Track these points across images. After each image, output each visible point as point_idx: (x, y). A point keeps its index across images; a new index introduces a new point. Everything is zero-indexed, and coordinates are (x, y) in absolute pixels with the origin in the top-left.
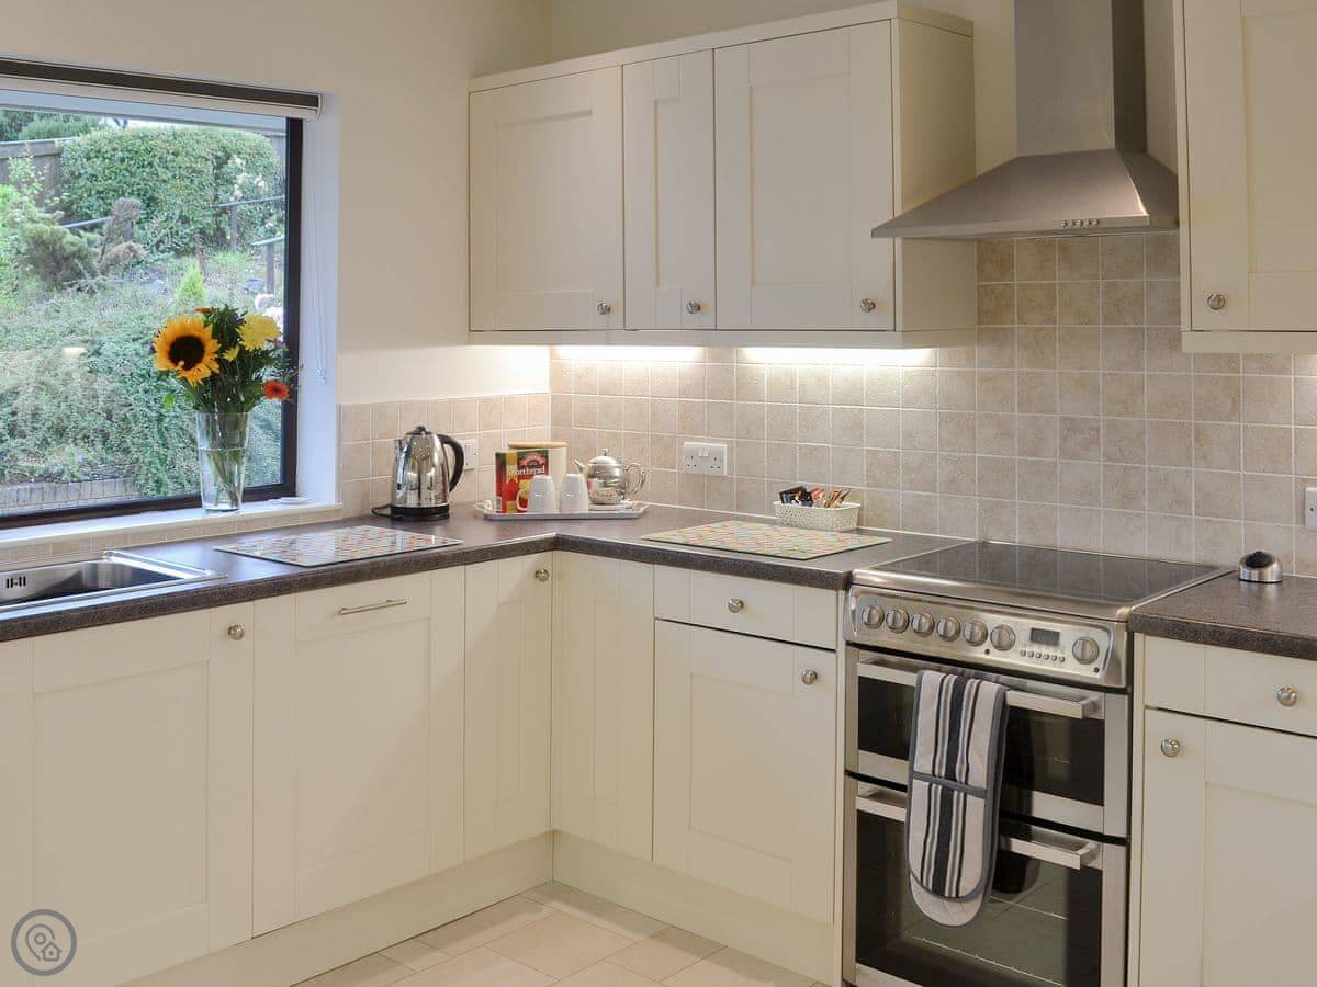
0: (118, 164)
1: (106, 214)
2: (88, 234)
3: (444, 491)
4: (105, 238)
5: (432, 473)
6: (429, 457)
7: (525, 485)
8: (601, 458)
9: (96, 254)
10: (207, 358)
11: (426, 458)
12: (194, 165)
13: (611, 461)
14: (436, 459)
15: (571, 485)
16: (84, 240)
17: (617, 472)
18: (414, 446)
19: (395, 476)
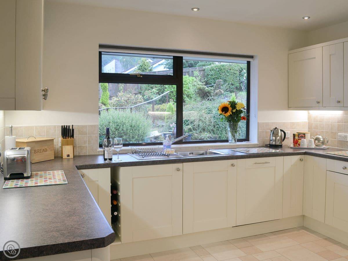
0: (217, 72)
1: (215, 83)
2: (211, 88)
3: (281, 142)
4: (214, 89)
5: (278, 138)
6: (278, 134)
7: (299, 141)
8: (318, 136)
9: (212, 92)
10: (229, 111)
11: (277, 134)
12: (234, 72)
13: (320, 137)
14: (279, 135)
15: (310, 141)
16: (210, 89)
17: (322, 139)
18: (275, 132)
19: (270, 138)
